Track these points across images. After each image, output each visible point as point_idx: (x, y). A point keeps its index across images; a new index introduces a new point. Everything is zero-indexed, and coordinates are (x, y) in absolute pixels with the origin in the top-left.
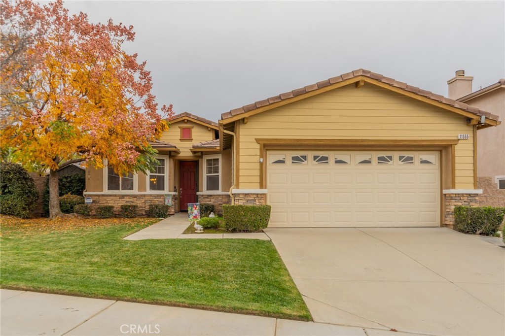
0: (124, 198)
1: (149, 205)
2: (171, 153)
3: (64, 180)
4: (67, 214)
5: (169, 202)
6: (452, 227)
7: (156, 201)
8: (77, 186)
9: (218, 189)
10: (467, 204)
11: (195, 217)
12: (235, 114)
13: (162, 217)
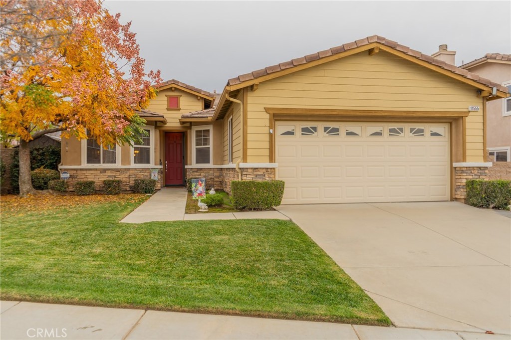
0: (105, 172)
1: (134, 180)
2: (157, 123)
3: (35, 152)
4: (41, 191)
5: (156, 176)
6: (463, 201)
7: (142, 176)
8: (50, 159)
9: (208, 162)
10: (478, 177)
11: (200, 194)
12: (244, 80)
13: (149, 193)
